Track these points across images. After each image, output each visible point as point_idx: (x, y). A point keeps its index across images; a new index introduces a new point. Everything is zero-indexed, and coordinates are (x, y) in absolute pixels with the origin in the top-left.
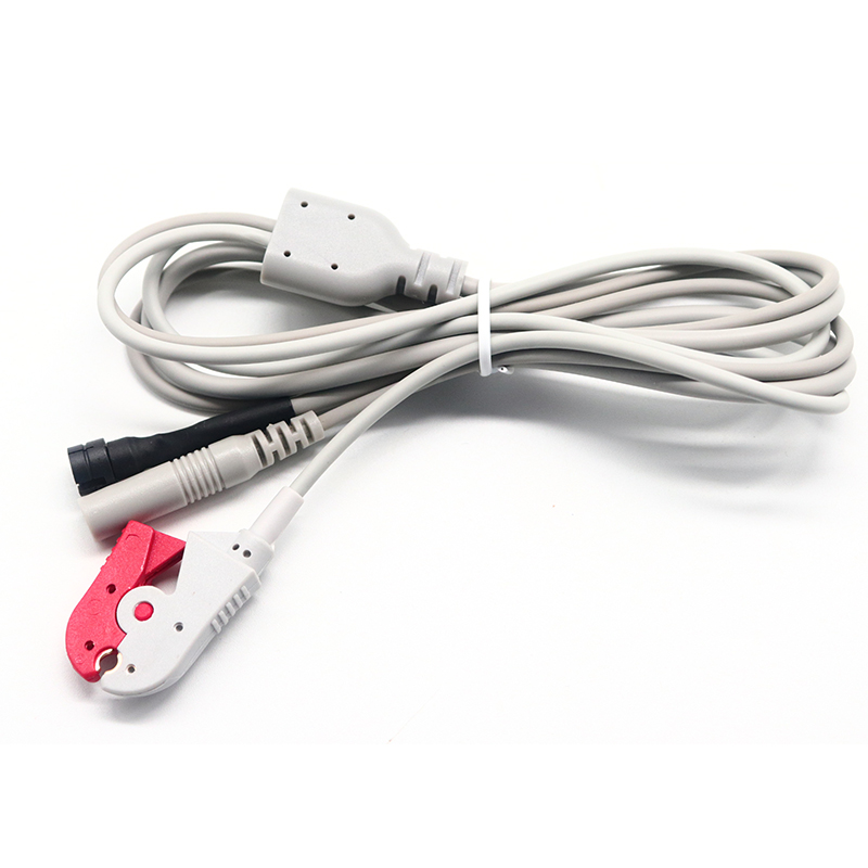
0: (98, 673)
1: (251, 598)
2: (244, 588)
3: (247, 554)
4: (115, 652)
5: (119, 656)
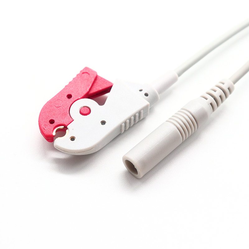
0: (54, 136)
1: (144, 119)
2: (142, 111)
3: (146, 95)
4: (66, 128)
5: (67, 131)
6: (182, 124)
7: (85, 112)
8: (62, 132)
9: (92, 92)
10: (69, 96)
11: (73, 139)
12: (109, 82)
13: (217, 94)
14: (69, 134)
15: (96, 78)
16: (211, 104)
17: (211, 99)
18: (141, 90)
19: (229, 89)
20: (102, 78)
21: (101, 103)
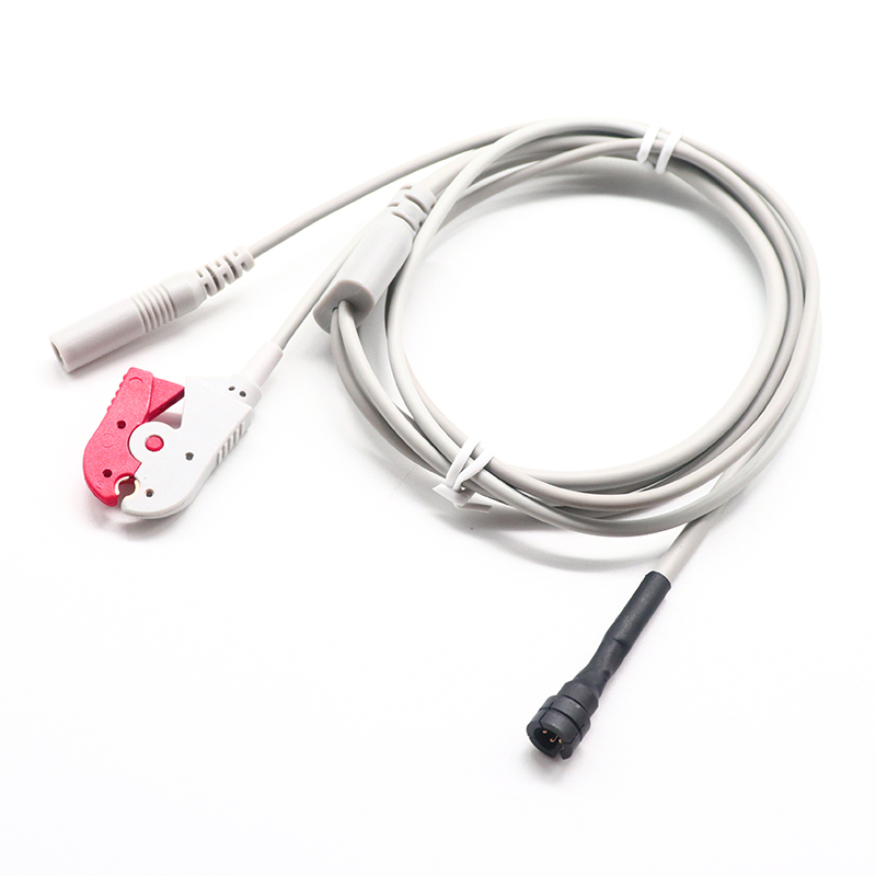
6: (155, 302)
7: (155, 444)
8: (129, 485)
9: (153, 409)
10: (121, 425)
11: (150, 493)
12: (176, 385)
13: (218, 272)
14: (140, 488)
15: (154, 382)
16: (206, 286)
17: (208, 277)
18: (232, 389)
19: (243, 264)
20: (162, 381)
21: (175, 423)
